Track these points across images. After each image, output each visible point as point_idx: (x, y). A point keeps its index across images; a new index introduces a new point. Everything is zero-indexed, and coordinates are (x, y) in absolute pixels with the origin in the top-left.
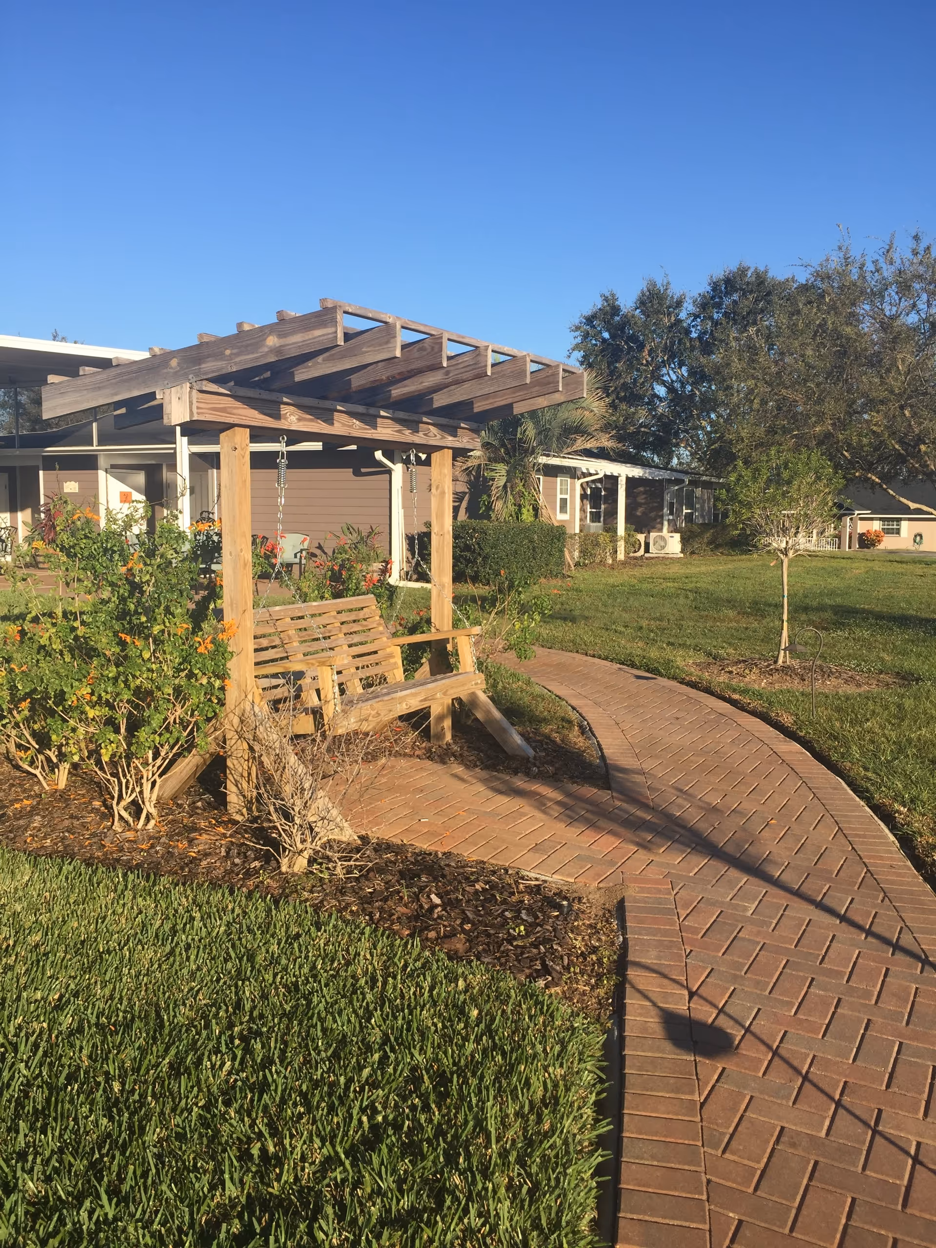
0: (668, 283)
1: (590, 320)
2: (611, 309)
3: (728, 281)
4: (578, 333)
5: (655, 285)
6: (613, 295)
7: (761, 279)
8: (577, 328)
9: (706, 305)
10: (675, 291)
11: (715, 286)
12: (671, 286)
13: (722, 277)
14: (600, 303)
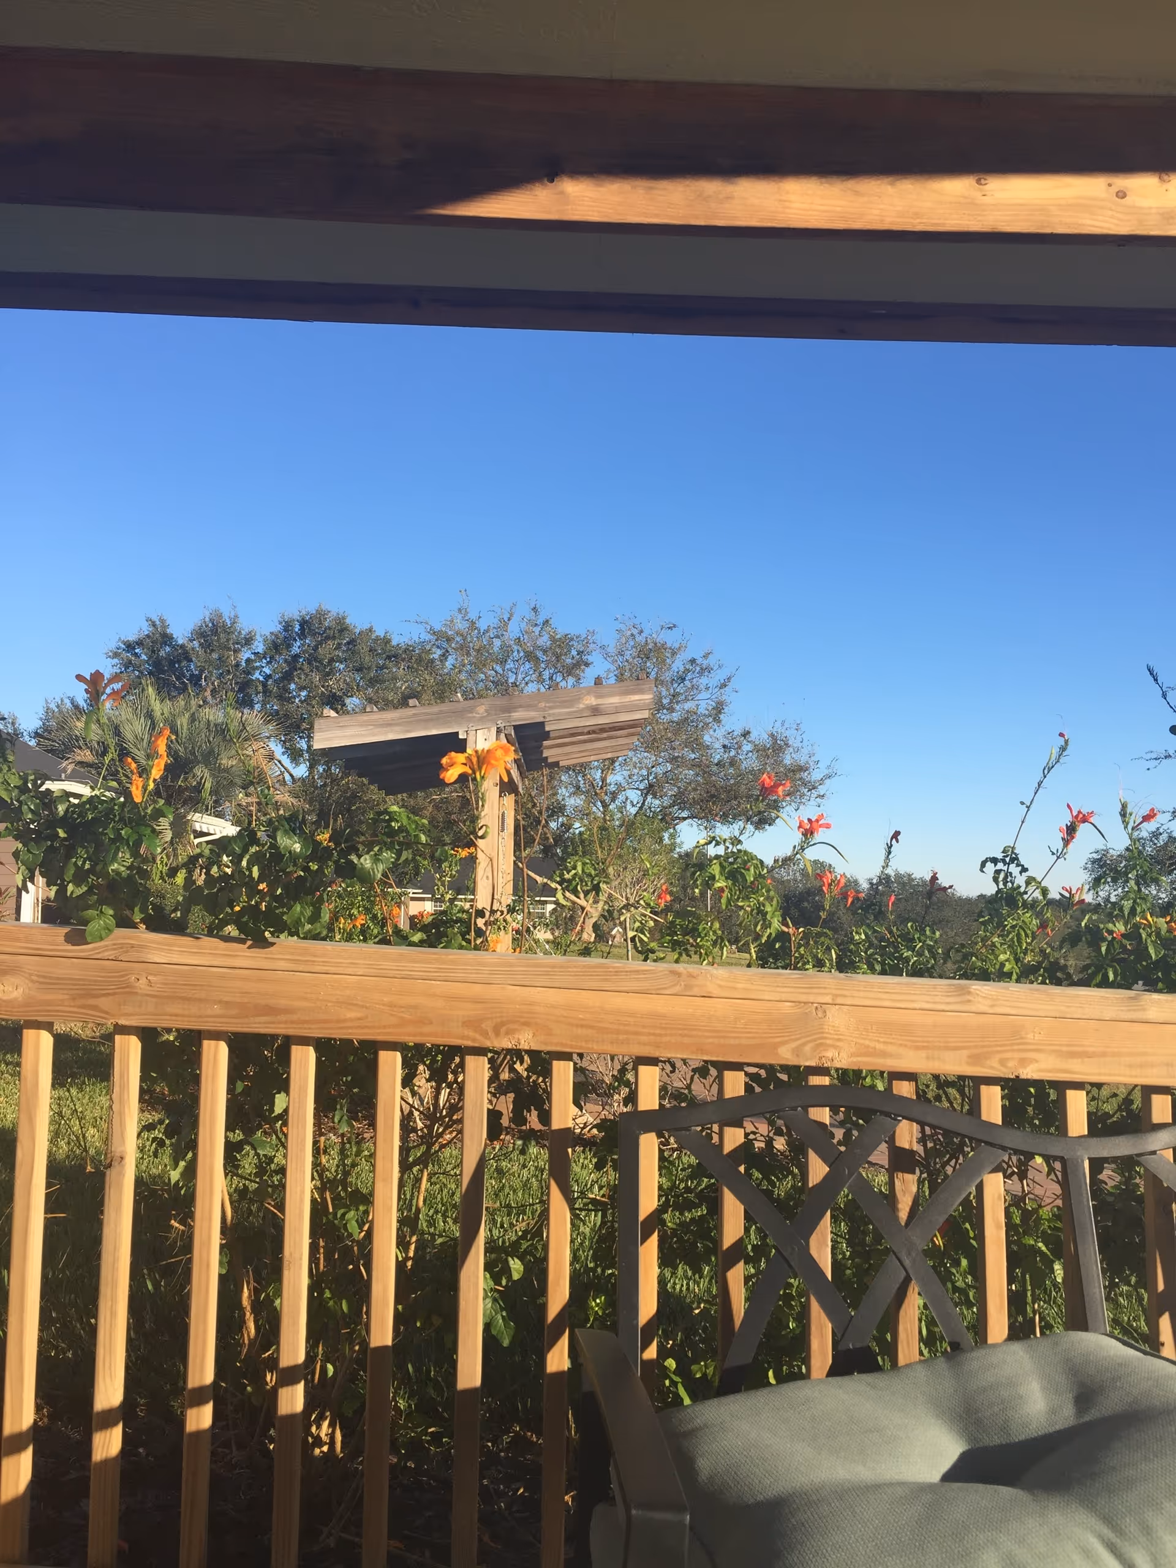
0: (236, 616)
1: (130, 647)
2: (160, 637)
3: (303, 623)
4: (116, 661)
5: (221, 616)
6: (162, 621)
7: (342, 627)
8: (116, 655)
9: (276, 646)
10: (245, 625)
11: (287, 626)
12: (240, 620)
13: (296, 616)
14: (146, 629)
